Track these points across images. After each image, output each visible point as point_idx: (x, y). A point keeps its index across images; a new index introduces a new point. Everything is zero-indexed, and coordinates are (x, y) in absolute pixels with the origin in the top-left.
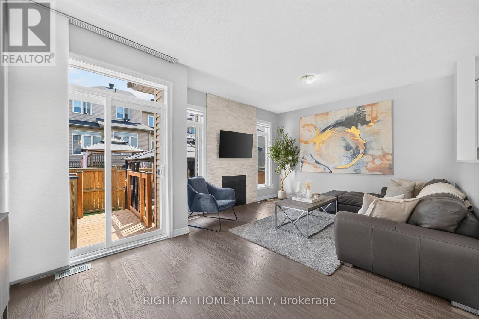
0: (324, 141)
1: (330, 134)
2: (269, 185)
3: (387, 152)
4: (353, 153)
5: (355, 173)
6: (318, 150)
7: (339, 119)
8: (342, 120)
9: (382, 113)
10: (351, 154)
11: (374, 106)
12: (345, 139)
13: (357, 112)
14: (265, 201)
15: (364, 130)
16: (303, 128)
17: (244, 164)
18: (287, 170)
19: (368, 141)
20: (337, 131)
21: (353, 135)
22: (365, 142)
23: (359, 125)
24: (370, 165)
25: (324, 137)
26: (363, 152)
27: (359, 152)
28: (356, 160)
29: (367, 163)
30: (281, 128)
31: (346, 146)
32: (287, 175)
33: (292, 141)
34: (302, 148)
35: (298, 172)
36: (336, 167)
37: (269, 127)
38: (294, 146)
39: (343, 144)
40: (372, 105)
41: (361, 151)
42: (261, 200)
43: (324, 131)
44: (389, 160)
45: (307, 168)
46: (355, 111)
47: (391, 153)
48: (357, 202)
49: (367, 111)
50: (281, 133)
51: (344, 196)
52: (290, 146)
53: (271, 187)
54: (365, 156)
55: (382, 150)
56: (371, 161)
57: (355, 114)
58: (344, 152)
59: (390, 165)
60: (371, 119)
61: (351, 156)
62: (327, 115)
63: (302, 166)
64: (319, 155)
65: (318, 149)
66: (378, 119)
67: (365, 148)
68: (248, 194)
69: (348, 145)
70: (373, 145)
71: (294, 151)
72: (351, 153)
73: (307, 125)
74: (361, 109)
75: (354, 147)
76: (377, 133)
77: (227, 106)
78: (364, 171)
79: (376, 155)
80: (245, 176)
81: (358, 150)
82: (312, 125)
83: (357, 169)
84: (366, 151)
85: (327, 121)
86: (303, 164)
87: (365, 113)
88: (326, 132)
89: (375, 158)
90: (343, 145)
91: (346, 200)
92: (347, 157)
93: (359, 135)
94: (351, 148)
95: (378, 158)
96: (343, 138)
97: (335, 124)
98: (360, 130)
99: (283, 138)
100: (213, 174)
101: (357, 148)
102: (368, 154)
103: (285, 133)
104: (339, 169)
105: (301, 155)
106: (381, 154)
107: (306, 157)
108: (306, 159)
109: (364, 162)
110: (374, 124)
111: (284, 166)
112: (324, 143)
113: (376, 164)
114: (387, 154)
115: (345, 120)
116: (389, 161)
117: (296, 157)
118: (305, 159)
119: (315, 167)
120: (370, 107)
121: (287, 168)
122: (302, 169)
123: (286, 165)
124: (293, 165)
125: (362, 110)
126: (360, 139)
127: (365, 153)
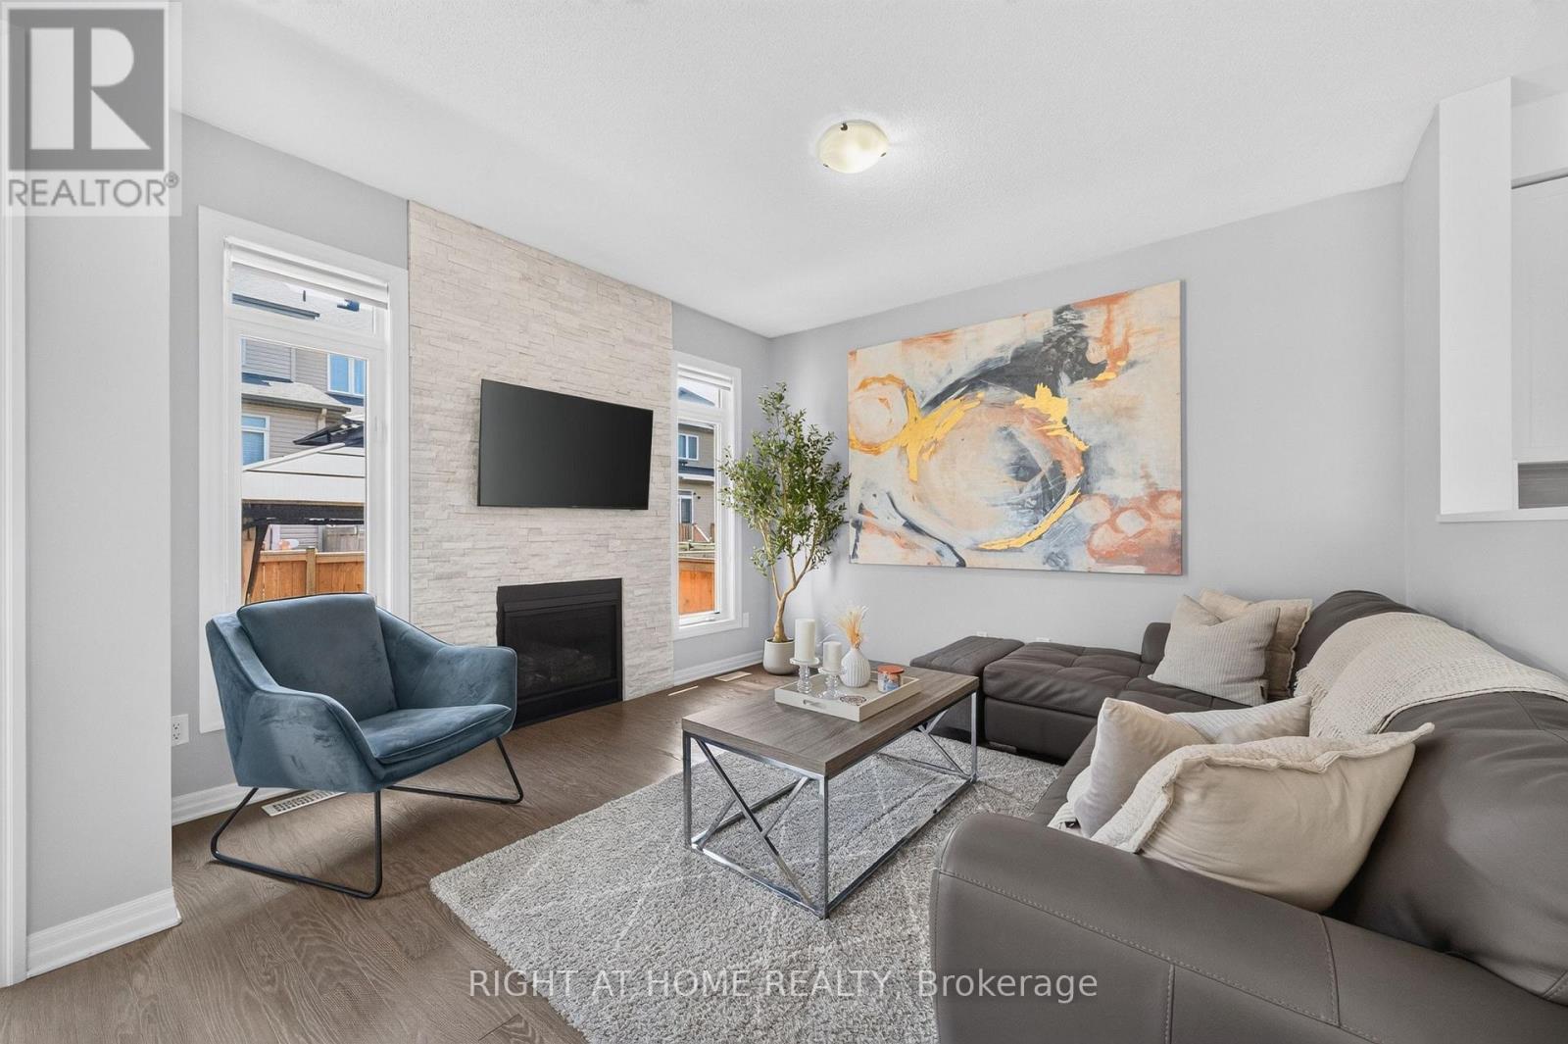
0: (936, 442)
1: (958, 415)
2: (732, 617)
3: (1163, 486)
4: (1040, 491)
5: (1047, 567)
6: (916, 480)
7: (991, 355)
8: (1002, 359)
9: (1145, 333)
10: (1034, 493)
11: (1116, 306)
12: (1011, 437)
13: (1057, 328)
14: (709, 683)
15: (1079, 399)
16: (861, 391)
17: (613, 531)
18: (800, 559)
19: (1095, 441)
20: (982, 401)
21: (1040, 419)
22: (1083, 448)
23: (1064, 379)
24: (1103, 539)
25: (937, 427)
26: (1077, 487)
27: (1063, 488)
28: (1053, 516)
29: (1094, 529)
30: (778, 391)
31: (1016, 464)
32: (801, 576)
33: (818, 441)
34: (859, 468)
35: (844, 563)
36: (981, 546)
37: (732, 387)
38: (827, 460)
39: (1006, 454)
40: (1111, 300)
41: (1072, 482)
42: (690, 680)
43: (935, 402)
44: (1171, 517)
45: (876, 548)
46: (1049, 324)
47: (1178, 488)
48: (1056, 694)
49: (1093, 323)
50: (774, 411)
51: (1008, 667)
52: (813, 461)
53: (739, 626)
54: (1084, 504)
55: (1147, 476)
56: (1105, 519)
57: (1048, 339)
58: (1007, 484)
59: (1174, 536)
60: (1104, 358)
61: (1034, 503)
62: (945, 341)
63: (857, 540)
64: (920, 499)
65: (914, 475)
66: (1130, 353)
67: (1086, 468)
68: (630, 659)
69: (1024, 458)
70: (1114, 458)
71: (828, 483)
72: (1033, 489)
73: (875, 379)
74: (1068, 315)
75: (1045, 465)
76: (1126, 412)
77: (526, 278)
78: (1080, 560)
79: (1123, 496)
80: (619, 581)
81: (1061, 476)
82: (892, 378)
83: (1056, 550)
84: (1088, 483)
85: (949, 364)
86: (862, 531)
87: (1085, 333)
88: (944, 405)
89: (1123, 510)
90: (1005, 457)
91: (1015, 685)
92: (1022, 504)
93: (1065, 420)
94: (1033, 471)
95: (1131, 508)
96: (1005, 429)
97: (975, 375)
98: (1066, 401)
99: (782, 430)
100: (450, 577)
101: (1057, 470)
102: (1096, 495)
103: (794, 411)
104: (993, 553)
105: (853, 497)
106: (1142, 494)
107: (871, 504)
108: (873, 516)
109: (1079, 525)
110: (1117, 374)
111: (786, 544)
112: (934, 452)
113: (1122, 532)
114: (1166, 492)
115: (1012, 359)
116: (1170, 521)
117: (832, 506)
118: (868, 513)
119: (904, 546)
120: (1104, 308)
121: (798, 549)
122: (857, 552)
123: (797, 539)
124: (825, 539)
125: (1074, 322)
126: (1067, 434)
127: (1084, 488)
